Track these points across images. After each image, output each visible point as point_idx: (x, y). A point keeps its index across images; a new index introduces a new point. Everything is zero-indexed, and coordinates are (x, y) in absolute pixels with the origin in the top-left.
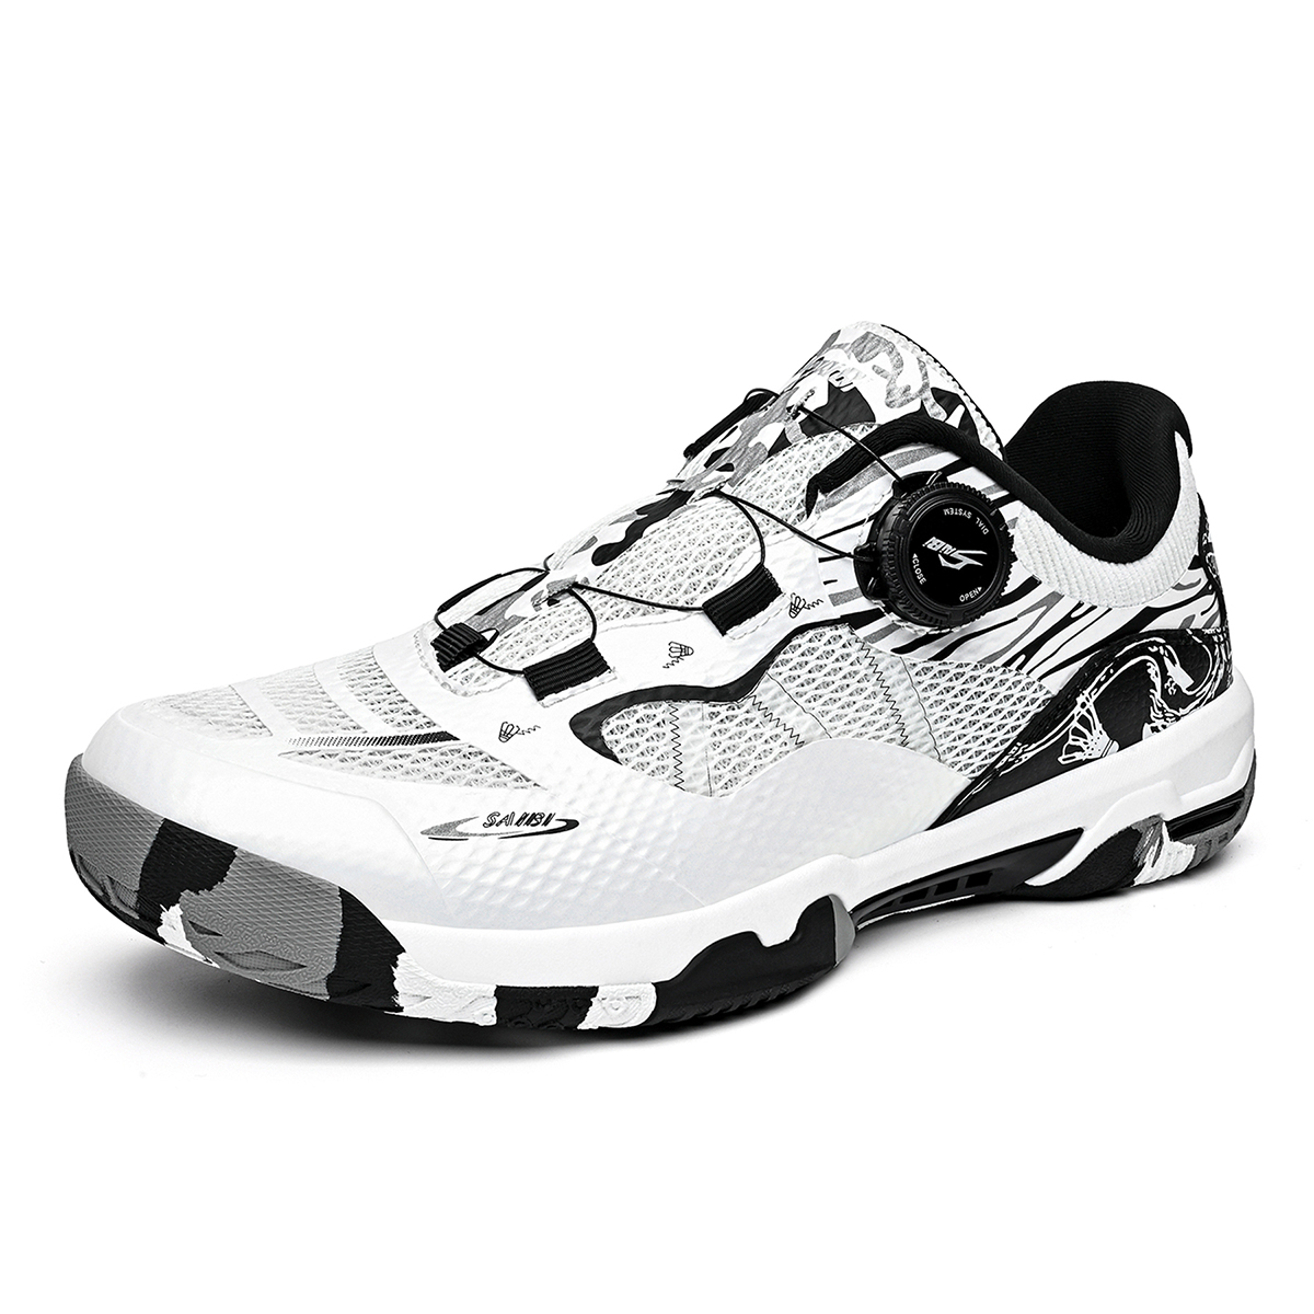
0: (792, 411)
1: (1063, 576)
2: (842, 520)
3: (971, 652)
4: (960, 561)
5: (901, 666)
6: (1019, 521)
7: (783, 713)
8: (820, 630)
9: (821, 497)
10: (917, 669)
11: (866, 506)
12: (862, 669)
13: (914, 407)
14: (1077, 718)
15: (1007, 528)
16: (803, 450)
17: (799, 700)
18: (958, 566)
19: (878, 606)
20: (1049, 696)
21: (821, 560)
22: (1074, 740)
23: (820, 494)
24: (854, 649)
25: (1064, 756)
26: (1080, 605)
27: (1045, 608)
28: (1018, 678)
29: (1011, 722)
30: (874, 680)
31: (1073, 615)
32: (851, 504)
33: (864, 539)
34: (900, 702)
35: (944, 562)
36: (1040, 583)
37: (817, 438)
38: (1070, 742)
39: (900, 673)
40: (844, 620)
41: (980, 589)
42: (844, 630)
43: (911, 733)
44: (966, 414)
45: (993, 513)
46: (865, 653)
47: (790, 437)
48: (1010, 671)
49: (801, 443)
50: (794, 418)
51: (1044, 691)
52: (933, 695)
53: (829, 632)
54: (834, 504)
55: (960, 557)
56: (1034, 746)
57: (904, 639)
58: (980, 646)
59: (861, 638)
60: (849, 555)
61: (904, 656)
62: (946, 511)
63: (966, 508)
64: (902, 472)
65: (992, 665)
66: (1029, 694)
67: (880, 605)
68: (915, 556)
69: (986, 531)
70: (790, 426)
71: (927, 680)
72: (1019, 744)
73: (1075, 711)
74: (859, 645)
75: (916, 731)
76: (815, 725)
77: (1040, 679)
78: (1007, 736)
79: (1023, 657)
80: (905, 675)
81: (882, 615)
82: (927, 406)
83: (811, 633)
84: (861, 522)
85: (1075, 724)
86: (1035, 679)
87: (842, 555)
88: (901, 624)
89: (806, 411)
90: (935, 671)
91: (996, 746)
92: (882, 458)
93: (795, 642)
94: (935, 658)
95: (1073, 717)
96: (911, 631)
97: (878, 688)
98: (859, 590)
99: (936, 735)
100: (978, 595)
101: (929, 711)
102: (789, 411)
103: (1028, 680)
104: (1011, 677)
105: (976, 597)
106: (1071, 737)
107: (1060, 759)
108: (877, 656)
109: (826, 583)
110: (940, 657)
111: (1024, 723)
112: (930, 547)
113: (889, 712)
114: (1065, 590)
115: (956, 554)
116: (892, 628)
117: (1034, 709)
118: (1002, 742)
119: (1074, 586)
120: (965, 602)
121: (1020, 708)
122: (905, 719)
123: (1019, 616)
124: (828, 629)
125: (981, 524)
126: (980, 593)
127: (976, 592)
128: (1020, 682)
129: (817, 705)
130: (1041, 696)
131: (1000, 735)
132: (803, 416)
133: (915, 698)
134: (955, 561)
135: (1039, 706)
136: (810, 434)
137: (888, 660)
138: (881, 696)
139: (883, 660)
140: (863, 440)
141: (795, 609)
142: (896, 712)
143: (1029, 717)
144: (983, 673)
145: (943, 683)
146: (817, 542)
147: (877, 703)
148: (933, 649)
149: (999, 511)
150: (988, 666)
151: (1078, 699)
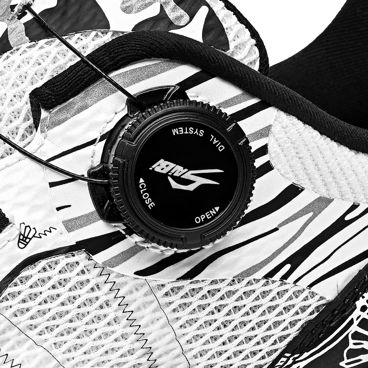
0: (16, 10)
1: (331, 180)
2: (71, 139)
3: (225, 267)
4: (193, 182)
5: (146, 289)
6: (273, 129)
7: (13, 348)
8: (53, 259)
9: (44, 114)
10: (164, 290)
11: (97, 124)
12: (103, 294)
13: (153, 11)
14: (356, 322)
15: (247, 142)
16: (25, 55)
17: (30, 333)
18: (191, 188)
19: (118, 229)
20: (323, 302)
21: (52, 185)
22: (355, 344)
23: (43, 111)
24: (93, 275)
25: (346, 361)
26: (354, 207)
27: (311, 214)
28: (284, 287)
29: (277, 332)
30: (115, 305)
31: (347, 218)
32: (80, 122)
33: (97, 160)
34: (147, 326)
35: (174, 185)
36: (303, 190)
37: (42, 42)
38: (351, 346)
39: (146, 295)
40: (79, 246)
41: (217, 209)
42: (81, 257)
43: (160, 356)
44: (211, 15)
45: (229, 129)
46: (104, 278)
47: (12, 40)
48: (273, 282)
49: (24, 47)
50: (20, 18)
51: (317, 298)
52: (185, 315)
53: (63, 260)
54: (60, 122)
55: (193, 178)
56: (306, 355)
57: (149, 261)
58: (236, 261)
59: (100, 262)
60: (82, 178)
61: (149, 278)
62: (175, 131)
63: (197, 126)
64: (135, 89)
65: (251, 278)
66: (298, 302)
67: (120, 227)
68: (142, 180)
69: (221, 148)
70: (13, 26)
71: (177, 299)
72: (288, 355)
73: (354, 316)
74: (98, 270)
75: (167, 353)
76: (46, 359)
77: (311, 286)
78: (274, 347)
79: (288, 267)
80: (151, 297)
81: (123, 238)
82: (167, 10)
83: (43, 263)
84: (93, 142)
85: (355, 328)
86: (305, 287)
87: (74, 178)
88: (145, 245)
89: (33, 12)
90: (186, 290)
91: (263, 357)
92: (111, 75)
93: (24, 274)
94: (185, 277)
95: (351, 322)
96: (158, 251)
97: (120, 313)
98: (96, 214)
99: (189, 355)
100: (215, 215)
101: (179, 332)
102: (12, 10)
103: (296, 289)
104: (275, 287)
105: (213, 218)
106: (351, 341)
107: (342, 364)
108: (118, 281)
109: (58, 209)
110: (190, 275)
111: (293, 332)
112: (158, 169)
113: (133, 337)
114: (334, 193)
115: (189, 175)
116: (134, 250)
117: (305, 317)
118: (269, 354)
119: (346, 189)
120: (202, 223)
121: (288, 317)
122: (152, 343)
123: (281, 225)
124: (63, 256)
125: (215, 141)
126: (218, 213)
127: (213, 212)
128: (286, 291)
129: (50, 337)
130: (314, 303)
131: (266, 347)
132: (29, 17)
133: (164, 320)
134: (188, 182)
135: (311, 314)
136: (34, 38)
137: (131, 284)
138: (124, 322)
139: (126, 283)
140: (89, 56)
141: (23, 240)
142: (142, 337)
143: (299, 325)
144: (241, 288)
145: (196, 301)
146: (46, 164)
147: (119, 329)
148: (183, 268)
149: (237, 126)
150: (246, 280)
151: (357, 303)
